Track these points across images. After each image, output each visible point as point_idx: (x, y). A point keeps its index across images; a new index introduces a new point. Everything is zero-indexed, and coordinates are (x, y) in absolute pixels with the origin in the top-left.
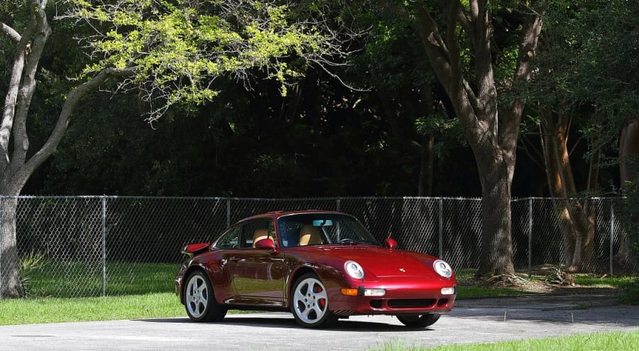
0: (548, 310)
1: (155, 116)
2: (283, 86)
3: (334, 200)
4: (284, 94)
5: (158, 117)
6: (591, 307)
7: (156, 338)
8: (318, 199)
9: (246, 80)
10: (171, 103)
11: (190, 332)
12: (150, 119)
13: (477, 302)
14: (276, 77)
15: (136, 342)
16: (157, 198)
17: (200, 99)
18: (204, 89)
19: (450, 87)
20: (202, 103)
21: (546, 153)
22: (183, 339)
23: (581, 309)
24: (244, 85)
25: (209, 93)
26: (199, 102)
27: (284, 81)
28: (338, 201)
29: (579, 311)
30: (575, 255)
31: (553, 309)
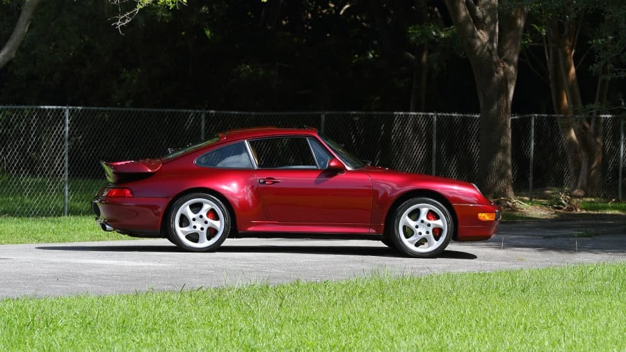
0: (549, 237)
1: (123, 20)
3: (318, 115)
5: (127, 21)
6: (597, 235)
10: (141, 7)
12: (118, 24)
16: (125, 109)
20: (175, 7)
21: (550, 66)
22: (152, 264)
23: (586, 236)
26: (172, 6)
28: (323, 117)
29: (585, 239)
30: (581, 177)
31: (556, 237)
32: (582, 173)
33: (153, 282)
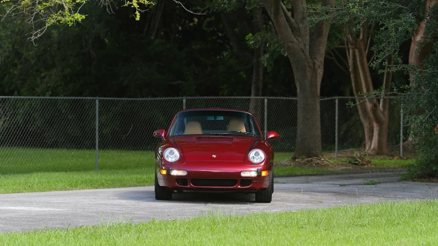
0: (344, 185)
1: (36, 35)
2: (137, 12)
3: (181, 99)
4: (138, 18)
5: (39, 35)
6: (380, 183)
7: (30, 208)
8: (168, 98)
9: (108, 6)
10: (49, 25)
11: (59, 203)
12: (32, 38)
13: (291, 179)
14: (132, 5)
15: (15, 211)
16: (45, 98)
17: (71, 21)
18: (75, 13)
19: (272, 11)
20: (73, 25)
21: (350, 62)
22: (52, 209)
23: (371, 184)
24: (107, 9)
25: (79, 17)
26: (70, 24)
27: (138, 8)
28: (184, 101)
29: (369, 186)
30: (373, 141)
31: (349, 185)
32: (374, 138)
33: (51, 222)
